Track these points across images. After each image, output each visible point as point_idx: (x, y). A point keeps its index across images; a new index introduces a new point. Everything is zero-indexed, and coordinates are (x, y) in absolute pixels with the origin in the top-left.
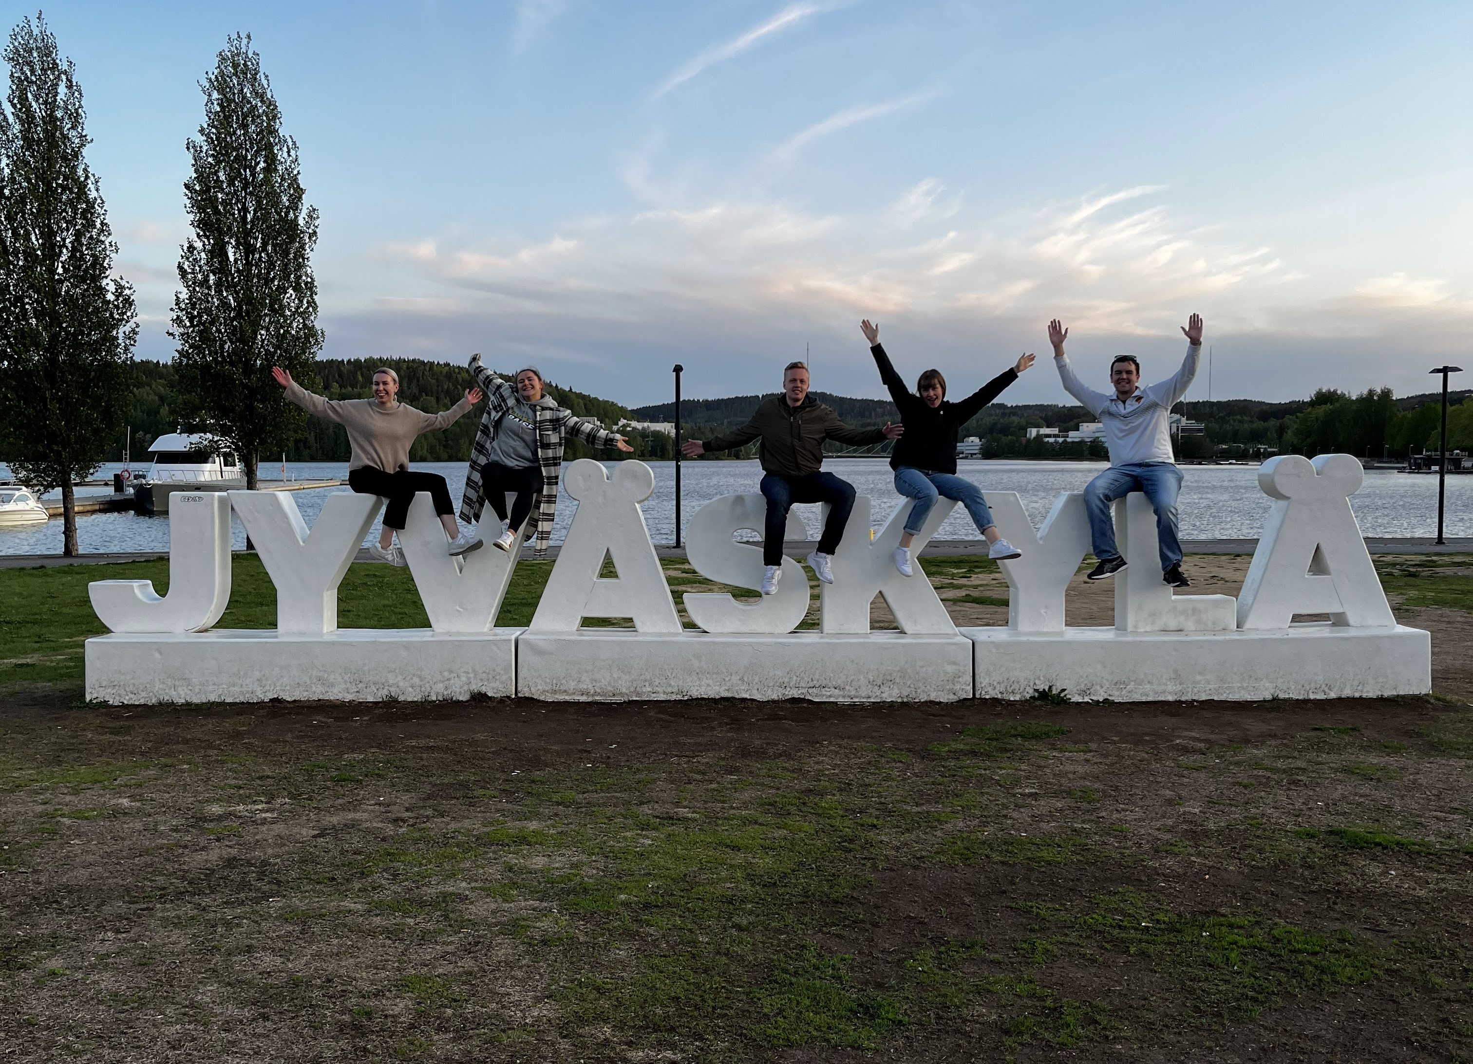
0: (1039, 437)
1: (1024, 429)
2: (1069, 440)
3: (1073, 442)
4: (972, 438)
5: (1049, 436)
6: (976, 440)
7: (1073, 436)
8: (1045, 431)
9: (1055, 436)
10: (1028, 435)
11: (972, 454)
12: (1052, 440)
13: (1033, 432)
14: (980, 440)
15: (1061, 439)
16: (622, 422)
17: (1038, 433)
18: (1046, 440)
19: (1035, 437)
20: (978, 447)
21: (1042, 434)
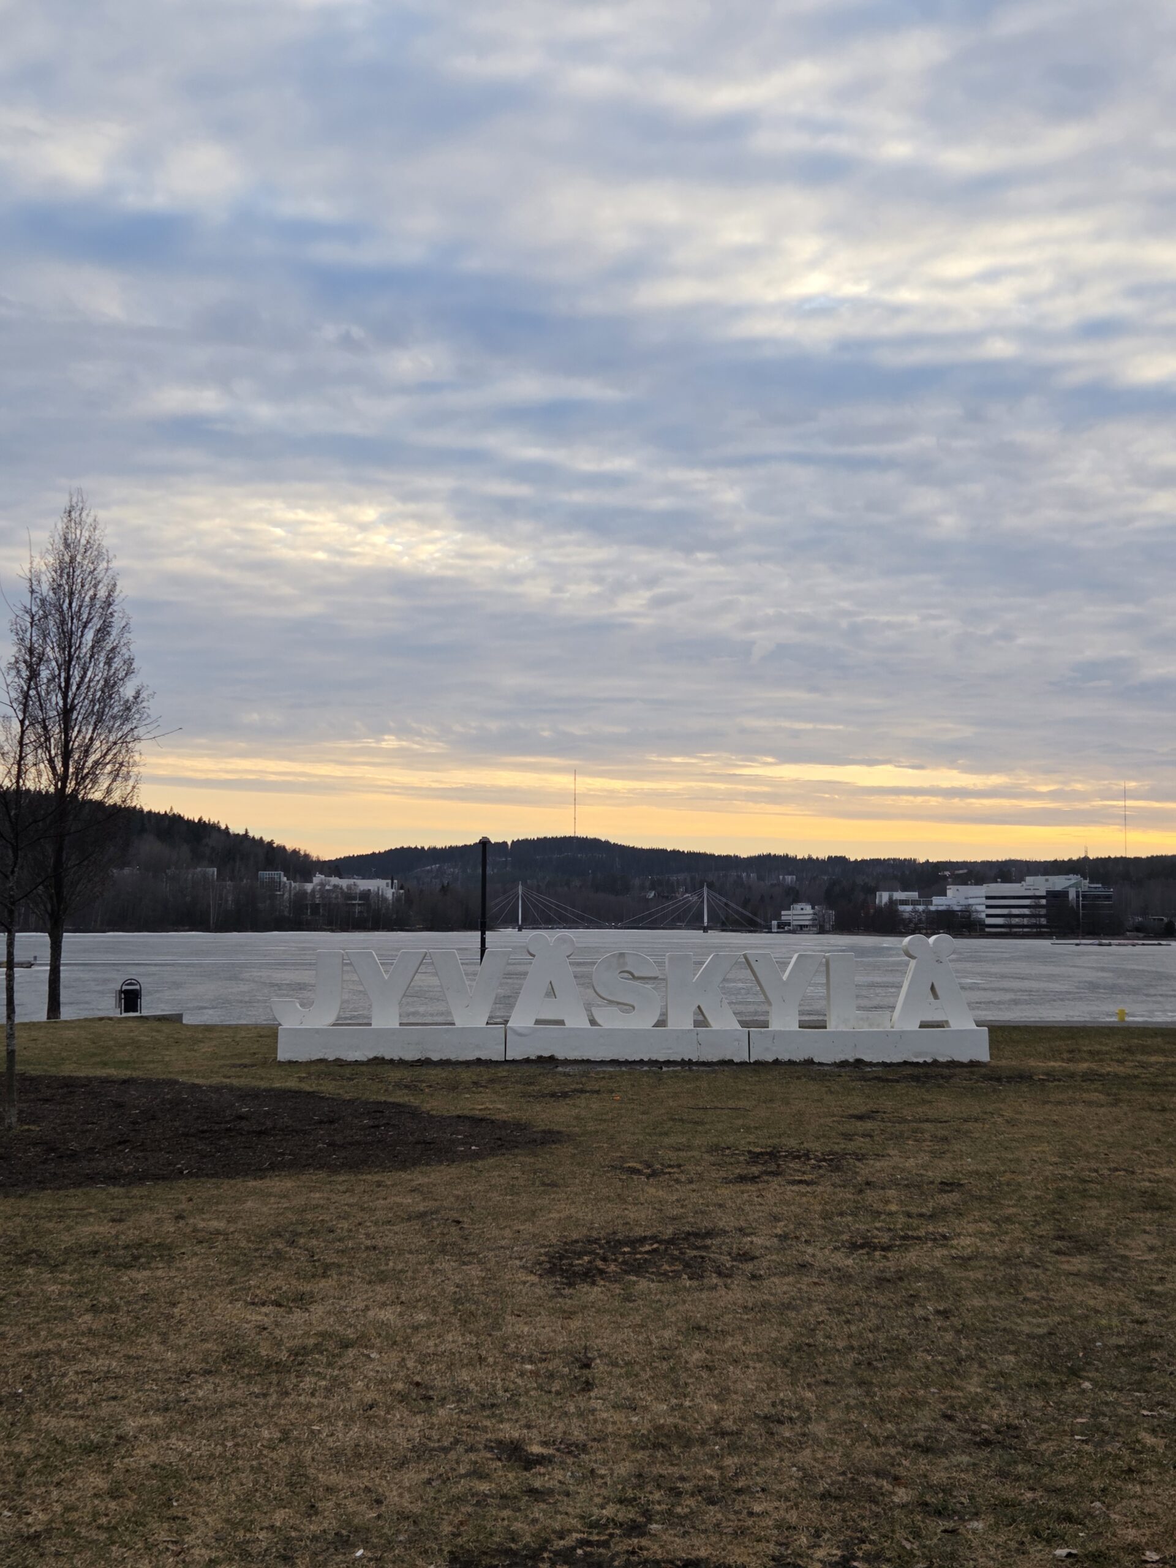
0: (892, 902)
1: (872, 891)
2: (932, 908)
3: (937, 912)
4: (803, 905)
5: (904, 902)
6: (808, 909)
7: (939, 903)
8: (899, 895)
9: (914, 903)
10: (877, 901)
11: (801, 927)
12: (909, 908)
13: (883, 897)
14: (813, 908)
15: (921, 908)
16: (318, 878)
17: (890, 898)
18: (901, 908)
19: (886, 904)
20: (809, 917)
21: (896, 900)
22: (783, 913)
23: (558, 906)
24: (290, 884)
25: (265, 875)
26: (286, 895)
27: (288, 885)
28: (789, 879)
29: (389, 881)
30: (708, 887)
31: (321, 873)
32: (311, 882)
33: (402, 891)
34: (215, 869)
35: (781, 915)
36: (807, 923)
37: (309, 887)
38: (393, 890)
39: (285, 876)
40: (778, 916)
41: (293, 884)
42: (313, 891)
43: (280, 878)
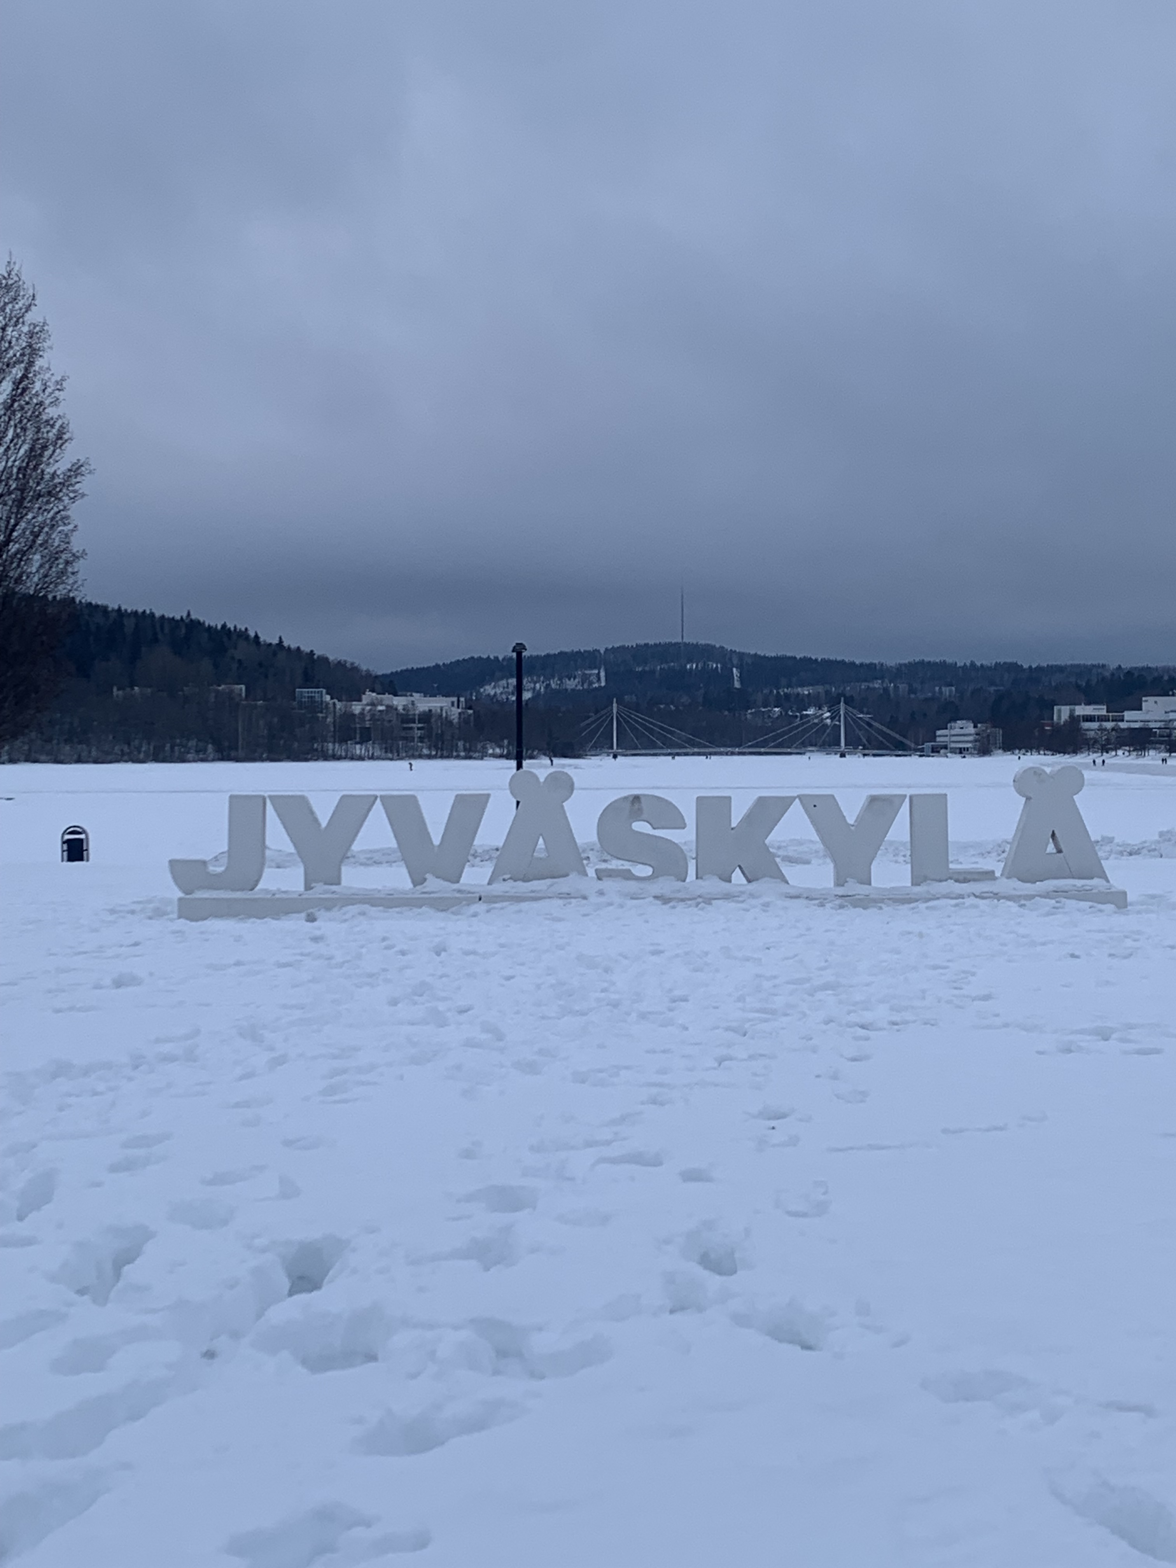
0: (1074, 720)
1: (1049, 706)
2: (1124, 725)
3: (1131, 729)
4: (962, 723)
5: (1090, 719)
6: (970, 728)
7: (1132, 719)
8: (1082, 710)
9: (1101, 719)
10: (1055, 718)
11: (962, 749)
12: (1095, 725)
13: (1062, 713)
14: (975, 727)
15: (1109, 725)
16: (369, 696)
17: (1072, 716)
18: (1086, 725)
19: (1066, 721)
20: (971, 738)
21: (1079, 716)
22: (939, 733)
23: (661, 728)
24: (334, 704)
25: (305, 692)
26: (329, 720)
27: (331, 706)
28: (946, 690)
29: (455, 699)
30: (845, 703)
31: (373, 691)
32: (360, 700)
33: (470, 712)
34: (243, 687)
35: (935, 736)
36: (969, 745)
37: (357, 708)
38: (460, 710)
39: (328, 693)
40: (933, 738)
41: (339, 705)
42: (362, 713)
43: (322, 697)
